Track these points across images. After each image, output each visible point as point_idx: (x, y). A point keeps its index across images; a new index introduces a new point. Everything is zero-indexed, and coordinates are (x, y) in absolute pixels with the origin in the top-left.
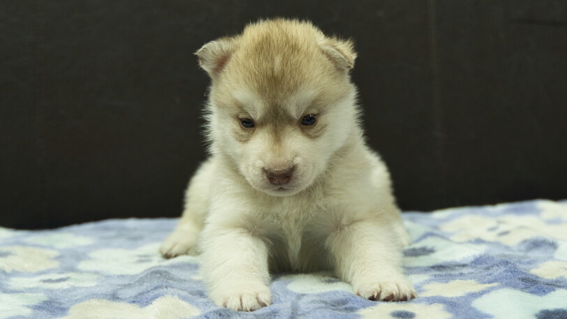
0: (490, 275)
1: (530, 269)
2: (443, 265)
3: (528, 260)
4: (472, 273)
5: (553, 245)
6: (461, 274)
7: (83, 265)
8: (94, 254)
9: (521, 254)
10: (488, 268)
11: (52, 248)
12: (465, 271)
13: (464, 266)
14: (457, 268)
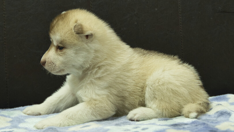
0: (197, 128)
1: (216, 125)
2: (177, 124)
3: (216, 121)
4: (189, 127)
5: (229, 114)
6: (184, 128)
7: (21, 125)
8: (27, 120)
9: (215, 119)
10: (197, 126)
11: (9, 117)
12: (186, 126)
13: (186, 124)
14: (183, 125)
